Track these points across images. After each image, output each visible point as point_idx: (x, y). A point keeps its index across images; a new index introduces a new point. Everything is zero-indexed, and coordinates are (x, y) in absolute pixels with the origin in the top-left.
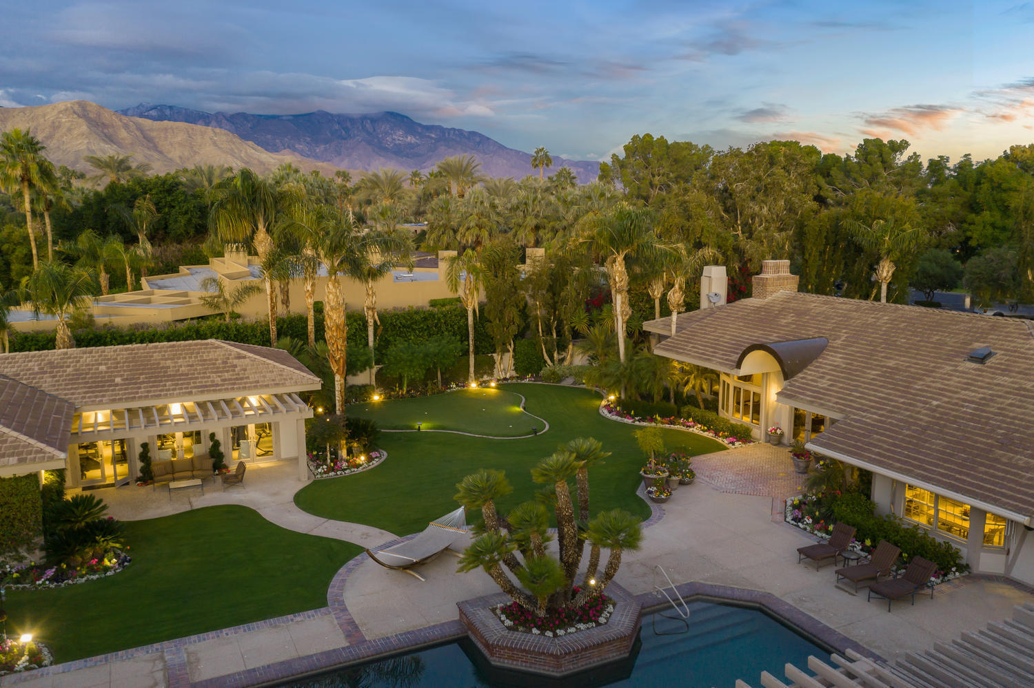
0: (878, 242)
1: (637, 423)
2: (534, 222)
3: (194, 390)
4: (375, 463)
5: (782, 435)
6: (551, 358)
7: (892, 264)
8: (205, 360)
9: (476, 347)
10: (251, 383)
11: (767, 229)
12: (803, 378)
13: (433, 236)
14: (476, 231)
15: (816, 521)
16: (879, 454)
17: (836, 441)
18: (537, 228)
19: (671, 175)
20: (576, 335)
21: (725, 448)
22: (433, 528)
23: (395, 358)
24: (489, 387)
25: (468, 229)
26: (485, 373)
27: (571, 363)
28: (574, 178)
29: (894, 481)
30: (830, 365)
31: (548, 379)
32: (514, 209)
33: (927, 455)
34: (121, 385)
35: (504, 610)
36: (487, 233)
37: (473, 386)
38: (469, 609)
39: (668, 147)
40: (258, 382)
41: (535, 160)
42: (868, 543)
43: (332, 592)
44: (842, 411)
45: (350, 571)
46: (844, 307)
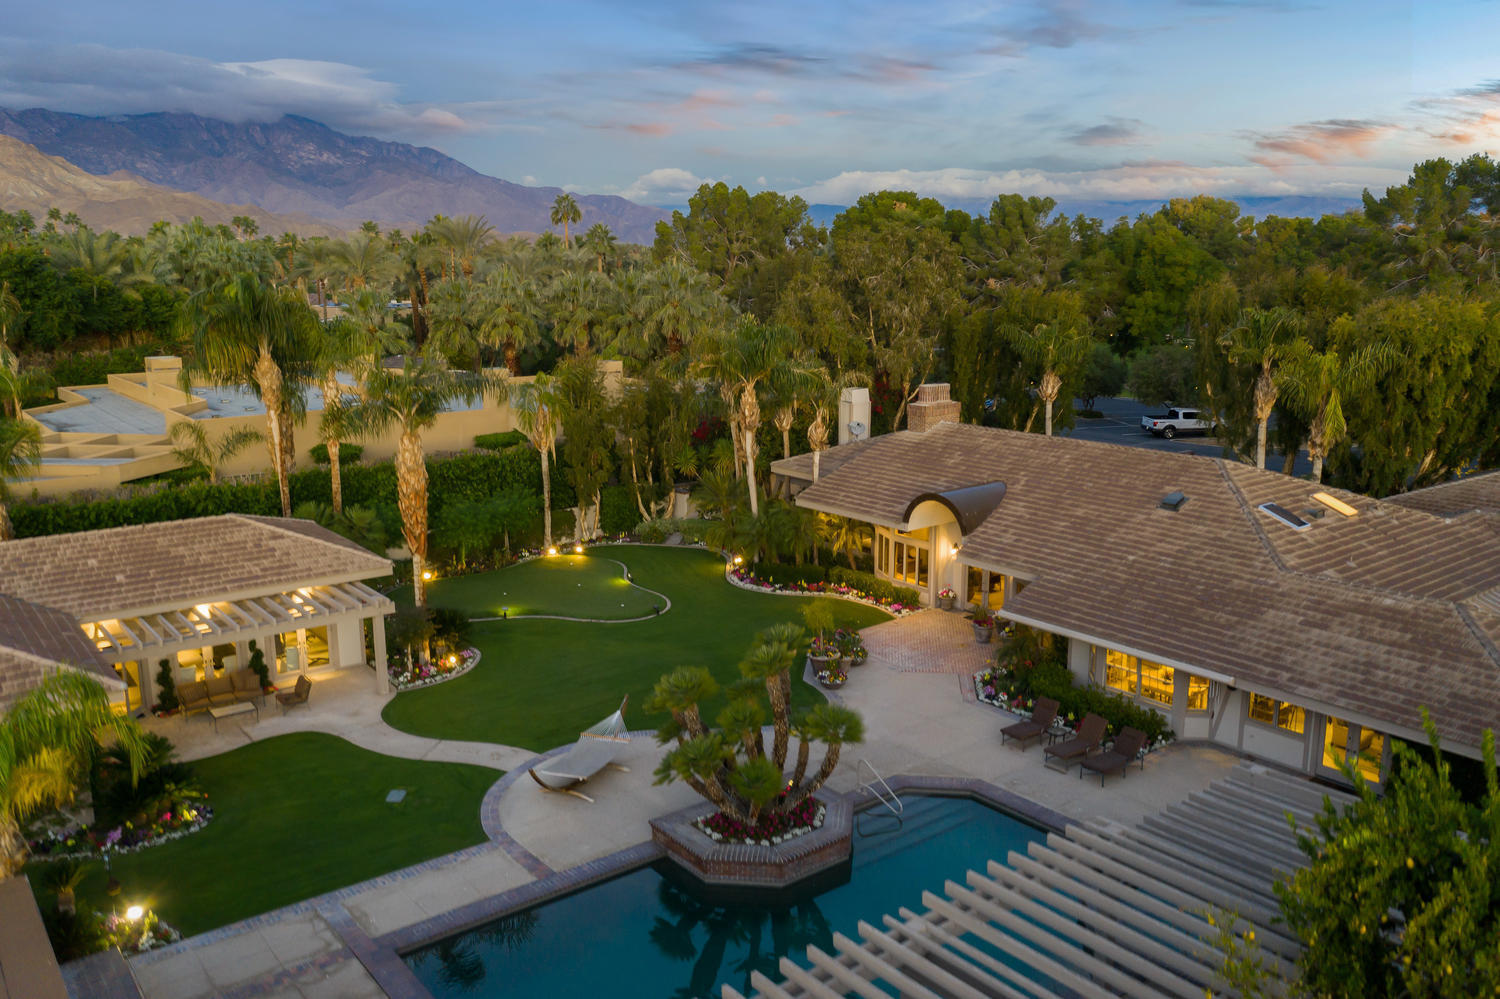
0: (1041, 353)
1: (778, 592)
2: (588, 316)
3: (228, 586)
4: (470, 665)
5: (955, 598)
6: (648, 509)
7: (1057, 378)
8: (230, 544)
9: (552, 500)
10: (302, 571)
11: (908, 334)
12: (984, 532)
13: (440, 334)
14: (505, 330)
15: (1011, 697)
16: (1078, 619)
17: (1030, 606)
18: (590, 325)
19: (755, 241)
20: (679, 477)
21: (891, 618)
22: (586, 739)
23: (453, 522)
24: (573, 553)
25: (495, 326)
26: (562, 535)
27: (673, 513)
28: (613, 239)
29: (1091, 646)
30: (1013, 516)
31: (648, 537)
32: (559, 298)
33: (1128, 617)
34: (127, 584)
35: (707, 823)
36: (521, 333)
37: (552, 552)
38: (666, 826)
39: (749, 201)
40: (310, 569)
41: (557, 212)
42: (1071, 716)
43: (487, 824)
44: (1032, 571)
45: (498, 798)
46: (1019, 442)
